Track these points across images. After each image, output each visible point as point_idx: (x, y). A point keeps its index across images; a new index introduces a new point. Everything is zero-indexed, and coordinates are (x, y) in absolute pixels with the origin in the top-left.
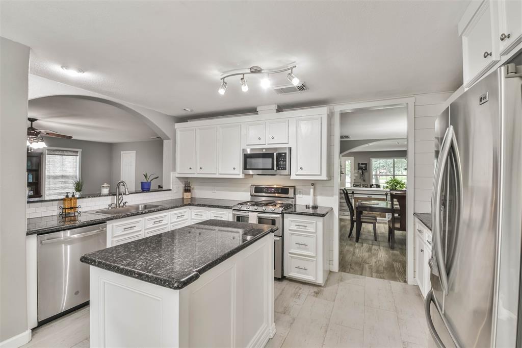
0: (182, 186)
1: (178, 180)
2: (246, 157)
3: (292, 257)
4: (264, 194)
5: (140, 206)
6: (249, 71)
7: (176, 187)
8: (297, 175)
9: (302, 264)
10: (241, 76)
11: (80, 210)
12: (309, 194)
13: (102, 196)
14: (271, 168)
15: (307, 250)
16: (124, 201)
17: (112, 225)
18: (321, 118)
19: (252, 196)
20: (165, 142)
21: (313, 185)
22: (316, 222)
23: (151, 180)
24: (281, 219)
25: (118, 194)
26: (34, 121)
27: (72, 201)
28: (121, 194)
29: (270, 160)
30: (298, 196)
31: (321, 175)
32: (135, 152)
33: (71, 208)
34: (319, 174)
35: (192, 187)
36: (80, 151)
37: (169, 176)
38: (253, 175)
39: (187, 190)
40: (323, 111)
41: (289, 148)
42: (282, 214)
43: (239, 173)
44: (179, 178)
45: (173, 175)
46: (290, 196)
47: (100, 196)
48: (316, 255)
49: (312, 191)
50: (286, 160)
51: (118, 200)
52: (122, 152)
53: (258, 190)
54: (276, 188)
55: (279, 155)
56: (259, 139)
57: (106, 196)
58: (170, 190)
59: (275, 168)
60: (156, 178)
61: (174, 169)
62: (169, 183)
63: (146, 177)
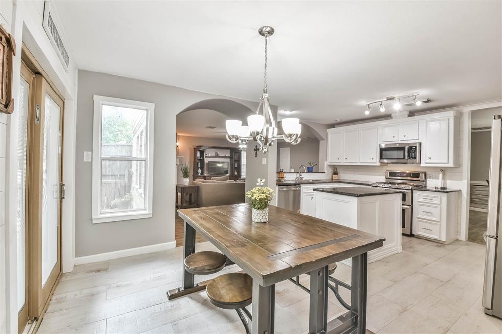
0: (331, 171)
1: (328, 166)
2: (382, 150)
3: (420, 221)
4: (399, 178)
5: (310, 180)
6: (386, 100)
7: (328, 171)
8: (426, 163)
9: (428, 226)
10: (380, 103)
12: (438, 178)
14: (403, 157)
15: (433, 216)
16: (302, 177)
18: (449, 119)
19: (387, 178)
20: (321, 142)
21: (442, 171)
22: (441, 197)
23: (313, 166)
24: (410, 194)
25: (299, 173)
27: (282, 174)
28: (301, 173)
29: (403, 152)
30: (428, 180)
31: (448, 163)
32: (290, 148)
33: (282, 177)
34: (447, 162)
35: (338, 172)
37: (323, 164)
38: (387, 163)
39: (335, 173)
40: (450, 114)
41: (419, 143)
42: (412, 190)
43: (376, 161)
44: (329, 165)
45: (326, 163)
46: (421, 180)
48: (440, 220)
49: (441, 176)
50: (416, 152)
52: (281, 149)
53: (392, 174)
54: (408, 173)
55: (410, 149)
56: (393, 137)
58: (324, 173)
59: (407, 158)
60: (316, 165)
61: (327, 160)
62: (323, 168)
63: (310, 164)
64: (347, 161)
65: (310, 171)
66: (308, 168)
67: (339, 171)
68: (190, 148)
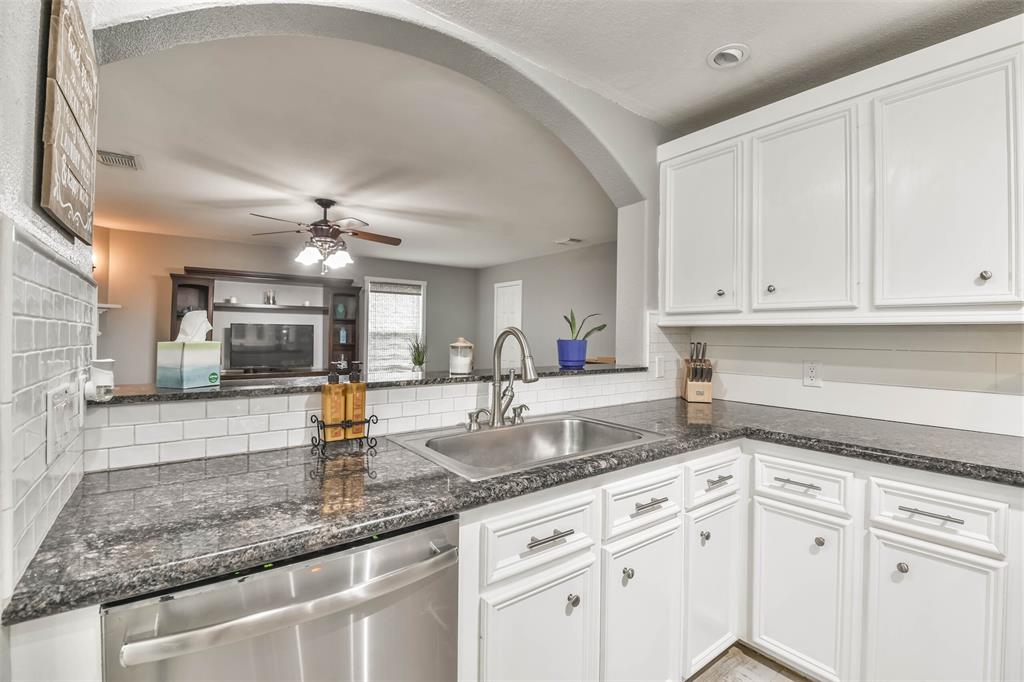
1: (663, 338)
5: (567, 422)
7: (660, 360)
11: (375, 431)
13: (450, 381)
16: (515, 404)
17: (483, 529)
23: (586, 336)
25: (497, 378)
26: (329, 207)
27: (350, 396)
28: (507, 377)
32: (520, 282)
33: (346, 424)
35: (712, 361)
36: (424, 284)
37: (638, 324)
39: (698, 371)
44: (664, 328)
45: (653, 320)
47: (443, 381)
51: (499, 396)
52: (496, 285)
57: (461, 381)
58: (643, 369)
60: (600, 328)
61: (654, 302)
62: (637, 345)
63: (572, 325)
64: (772, 301)
65: (571, 361)
66: (562, 344)
67: (713, 357)
68: (156, 278)
